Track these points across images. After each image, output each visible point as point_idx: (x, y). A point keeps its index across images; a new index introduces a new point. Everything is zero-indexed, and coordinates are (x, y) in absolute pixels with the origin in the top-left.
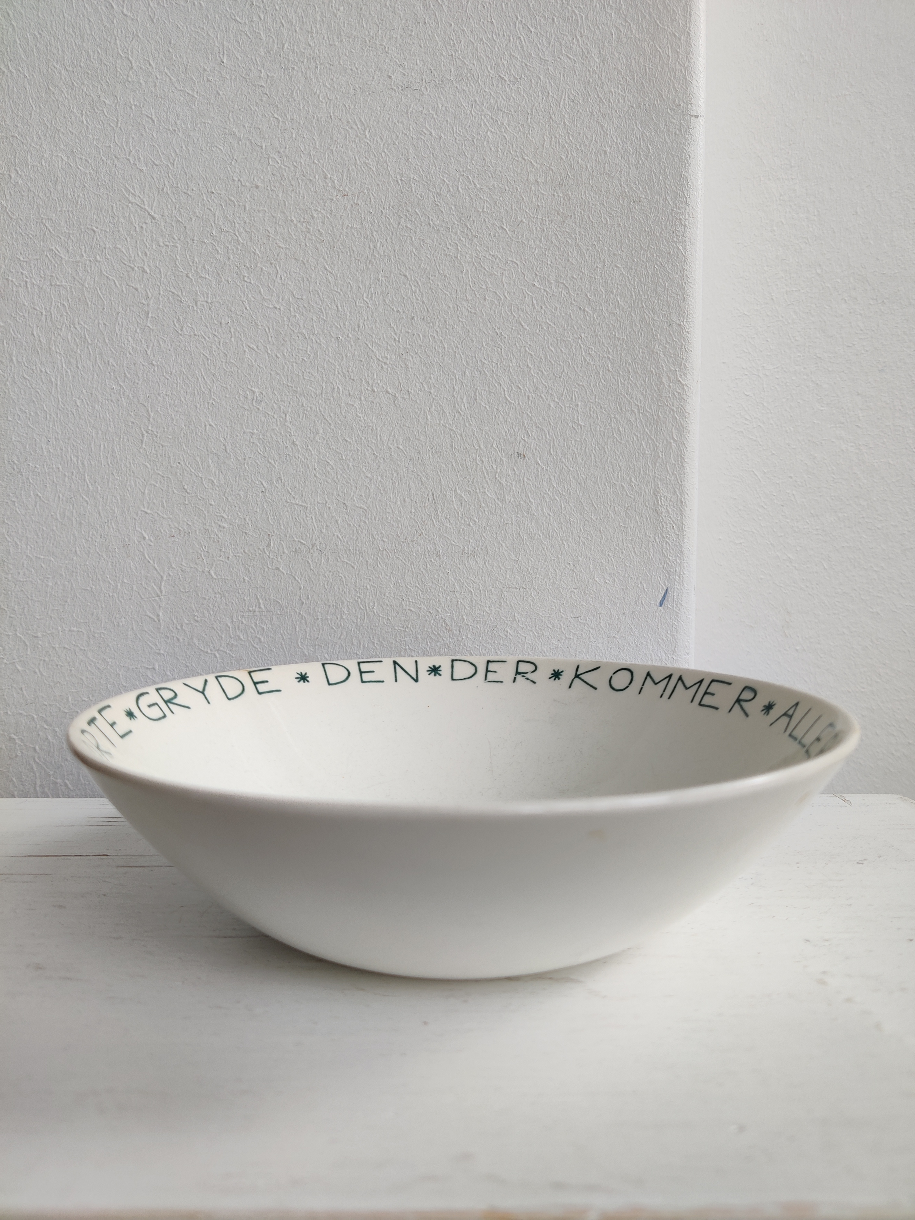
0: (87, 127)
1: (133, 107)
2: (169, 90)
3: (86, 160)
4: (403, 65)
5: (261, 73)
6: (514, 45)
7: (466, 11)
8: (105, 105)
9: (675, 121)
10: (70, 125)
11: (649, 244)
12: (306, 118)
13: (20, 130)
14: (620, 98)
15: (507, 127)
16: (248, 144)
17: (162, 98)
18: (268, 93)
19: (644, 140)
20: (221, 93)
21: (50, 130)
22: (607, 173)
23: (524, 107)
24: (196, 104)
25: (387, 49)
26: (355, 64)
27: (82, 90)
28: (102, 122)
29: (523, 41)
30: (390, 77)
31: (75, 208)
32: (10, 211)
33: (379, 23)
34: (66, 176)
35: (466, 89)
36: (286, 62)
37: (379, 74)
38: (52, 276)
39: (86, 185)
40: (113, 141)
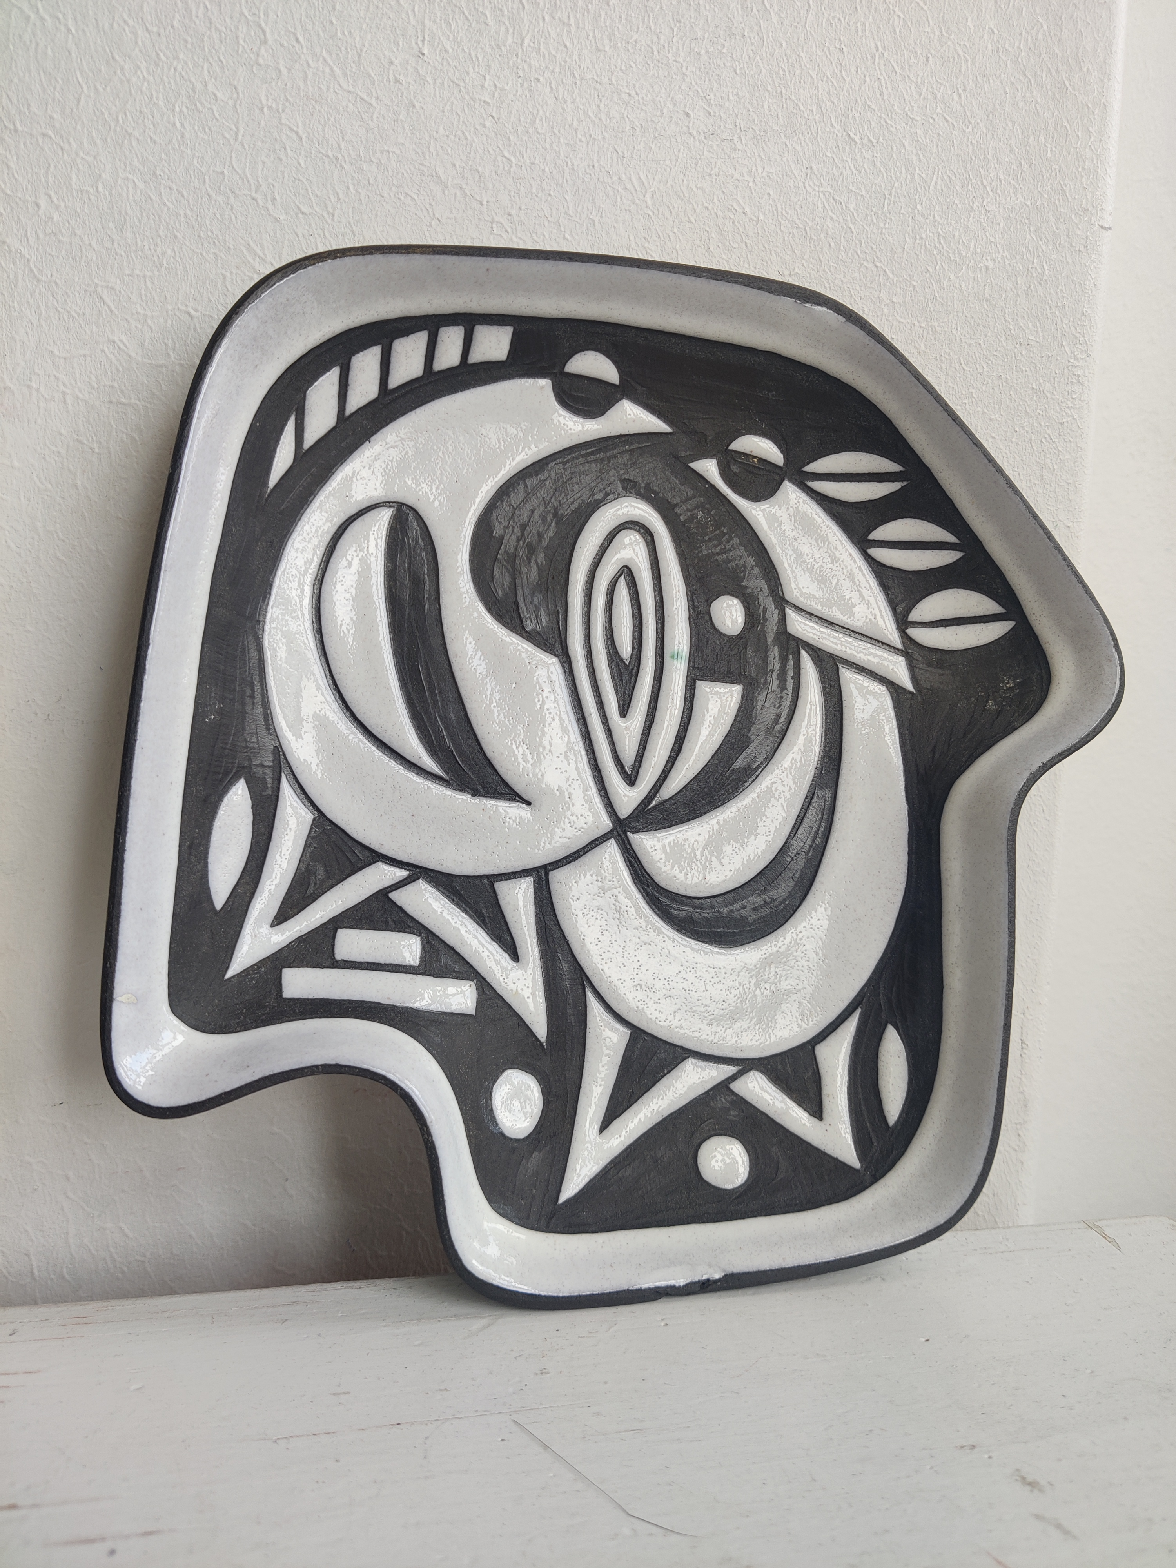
0: (183, 136)
1: (265, 110)
2: (328, 89)
3: (179, 192)
4: (708, 97)
5: (485, 79)
6: (871, 89)
7: (805, 27)
8: (216, 100)
9: (1079, 232)
10: (151, 126)
11: (1037, 409)
12: (555, 164)
13: (57, 125)
14: (1011, 190)
15: (855, 214)
16: (458, 193)
17: (316, 101)
18: (494, 115)
19: (1038, 256)
20: (417, 105)
21: (115, 131)
22: (987, 300)
23: (880, 186)
24: (375, 117)
25: (684, 69)
26: (634, 86)
27: (175, 69)
28: (210, 129)
29: (884, 85)
30: (687, 115)
31: (156, 273)
32: (36, 266)
33: (675, 25)
34: (142, 216)
35: (798, 147)
36: (526, 67)
37: (671, 107)
38: (112, 387)
39: (178, 234)
40: (227, 163)
